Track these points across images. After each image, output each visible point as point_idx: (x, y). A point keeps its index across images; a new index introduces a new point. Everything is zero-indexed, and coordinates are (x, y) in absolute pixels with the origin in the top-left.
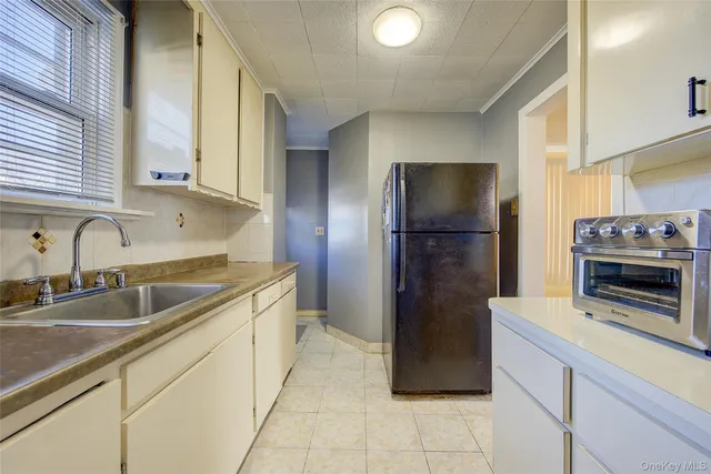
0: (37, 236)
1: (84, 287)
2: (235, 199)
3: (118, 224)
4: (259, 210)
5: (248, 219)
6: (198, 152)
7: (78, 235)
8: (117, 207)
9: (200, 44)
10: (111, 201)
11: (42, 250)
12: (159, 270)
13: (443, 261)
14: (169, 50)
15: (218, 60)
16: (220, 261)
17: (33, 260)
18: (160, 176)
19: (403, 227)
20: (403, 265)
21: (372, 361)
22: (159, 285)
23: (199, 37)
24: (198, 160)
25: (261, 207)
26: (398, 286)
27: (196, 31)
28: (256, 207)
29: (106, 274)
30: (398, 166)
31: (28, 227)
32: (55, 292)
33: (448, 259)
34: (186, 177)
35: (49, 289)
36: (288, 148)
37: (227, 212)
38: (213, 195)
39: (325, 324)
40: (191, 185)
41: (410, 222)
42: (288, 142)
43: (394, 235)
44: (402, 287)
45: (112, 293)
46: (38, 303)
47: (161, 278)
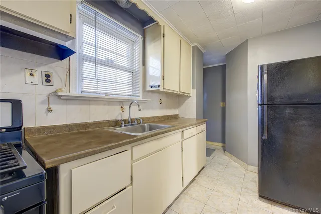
0: (122, 107)
1: (132, 123)
2: (179, 92)
3: (139, 104)
4: (189, 96)
5: (185, 100)
6: (163, 76)
7: (130, 107)
8: (141, 98)
9: (163, 37)
10: (139, 96)
11: (123, 111)
12: (153, 119)
13: (300, 123)
14: (154, 42)
15: (171, 40)
16: (175, 117)
17: (121, 114)
18: (152, 87)
19: (266, 102)
20: (266, 124)
21: (251, 175)
22: (151, 124)
23: (163, 34)
24: (163, 79)
25: (191, 95)
26: (262, 136)
27: (162, 32)
28: (188, 95)
29: (137, 119)
30: (262, 67)
31: (120, 105)
32: (125, 123)
33: (305, 122)
34: (159, 86)
35: (123, 123)
36: (204, 67)
37: (178, 98)
38: (169, 92)
39: (224, 151)
40: (161, 89)
41: (270, 98)
42: (204, 65)
43: (260, 107)
44: (265, 137)
45: (139, 125)
46: (121, 126)
47: (154, 122)
